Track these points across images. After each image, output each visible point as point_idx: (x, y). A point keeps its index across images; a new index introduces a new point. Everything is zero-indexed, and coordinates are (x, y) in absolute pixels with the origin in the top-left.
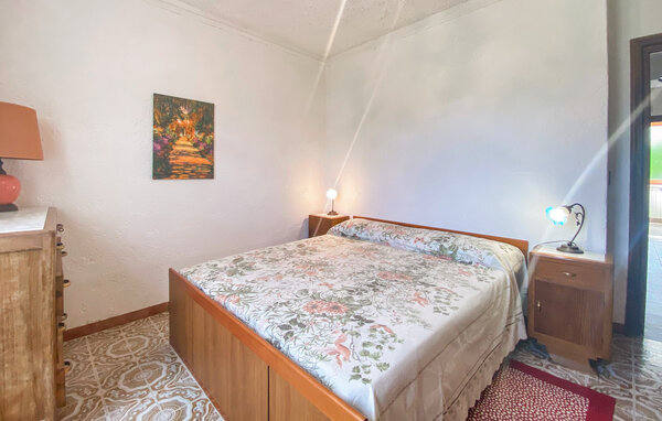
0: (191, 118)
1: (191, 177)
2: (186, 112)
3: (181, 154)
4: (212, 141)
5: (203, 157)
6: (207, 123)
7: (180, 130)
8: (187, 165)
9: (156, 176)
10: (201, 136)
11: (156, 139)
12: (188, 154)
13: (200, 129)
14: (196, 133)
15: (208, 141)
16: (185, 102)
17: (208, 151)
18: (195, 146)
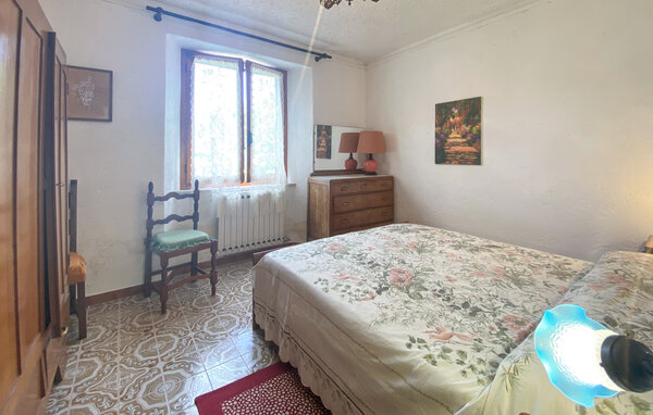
0: (460, 115)
1: (460, 163)
2: (456, 112)
3: (453, 144)
4: (479, 131)
5: (470, 145)
6: (474, 116)
7: (452, 126)
8: (457, 153)
9: (437, 162)
10: (468, 128)
11: (437, 136)
12: (458, 144)
13: (467, 122)
14: (464, 126)
15: (474, 131)
16: (454, 104)
17: (475, 139)
18: (463, 137)
